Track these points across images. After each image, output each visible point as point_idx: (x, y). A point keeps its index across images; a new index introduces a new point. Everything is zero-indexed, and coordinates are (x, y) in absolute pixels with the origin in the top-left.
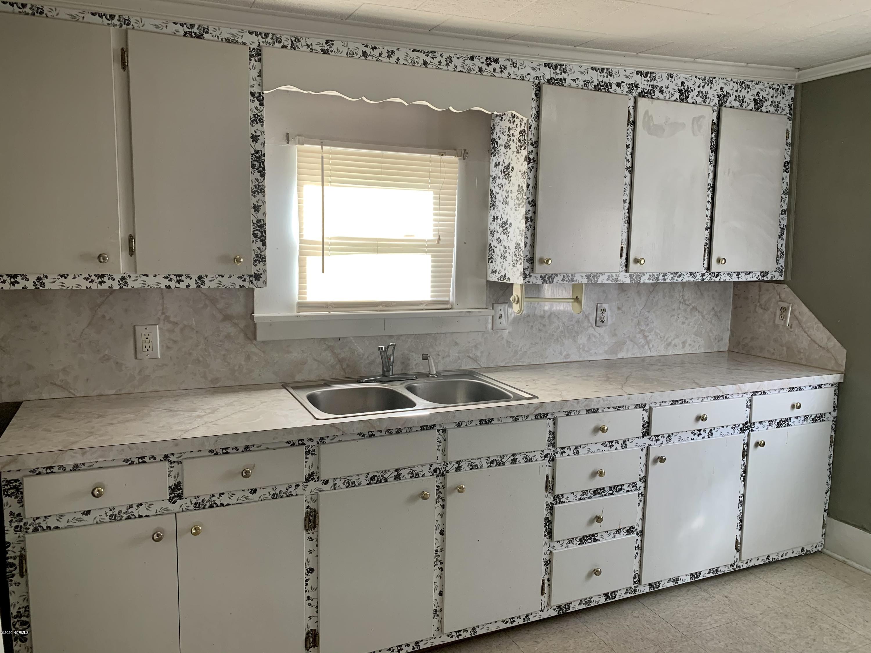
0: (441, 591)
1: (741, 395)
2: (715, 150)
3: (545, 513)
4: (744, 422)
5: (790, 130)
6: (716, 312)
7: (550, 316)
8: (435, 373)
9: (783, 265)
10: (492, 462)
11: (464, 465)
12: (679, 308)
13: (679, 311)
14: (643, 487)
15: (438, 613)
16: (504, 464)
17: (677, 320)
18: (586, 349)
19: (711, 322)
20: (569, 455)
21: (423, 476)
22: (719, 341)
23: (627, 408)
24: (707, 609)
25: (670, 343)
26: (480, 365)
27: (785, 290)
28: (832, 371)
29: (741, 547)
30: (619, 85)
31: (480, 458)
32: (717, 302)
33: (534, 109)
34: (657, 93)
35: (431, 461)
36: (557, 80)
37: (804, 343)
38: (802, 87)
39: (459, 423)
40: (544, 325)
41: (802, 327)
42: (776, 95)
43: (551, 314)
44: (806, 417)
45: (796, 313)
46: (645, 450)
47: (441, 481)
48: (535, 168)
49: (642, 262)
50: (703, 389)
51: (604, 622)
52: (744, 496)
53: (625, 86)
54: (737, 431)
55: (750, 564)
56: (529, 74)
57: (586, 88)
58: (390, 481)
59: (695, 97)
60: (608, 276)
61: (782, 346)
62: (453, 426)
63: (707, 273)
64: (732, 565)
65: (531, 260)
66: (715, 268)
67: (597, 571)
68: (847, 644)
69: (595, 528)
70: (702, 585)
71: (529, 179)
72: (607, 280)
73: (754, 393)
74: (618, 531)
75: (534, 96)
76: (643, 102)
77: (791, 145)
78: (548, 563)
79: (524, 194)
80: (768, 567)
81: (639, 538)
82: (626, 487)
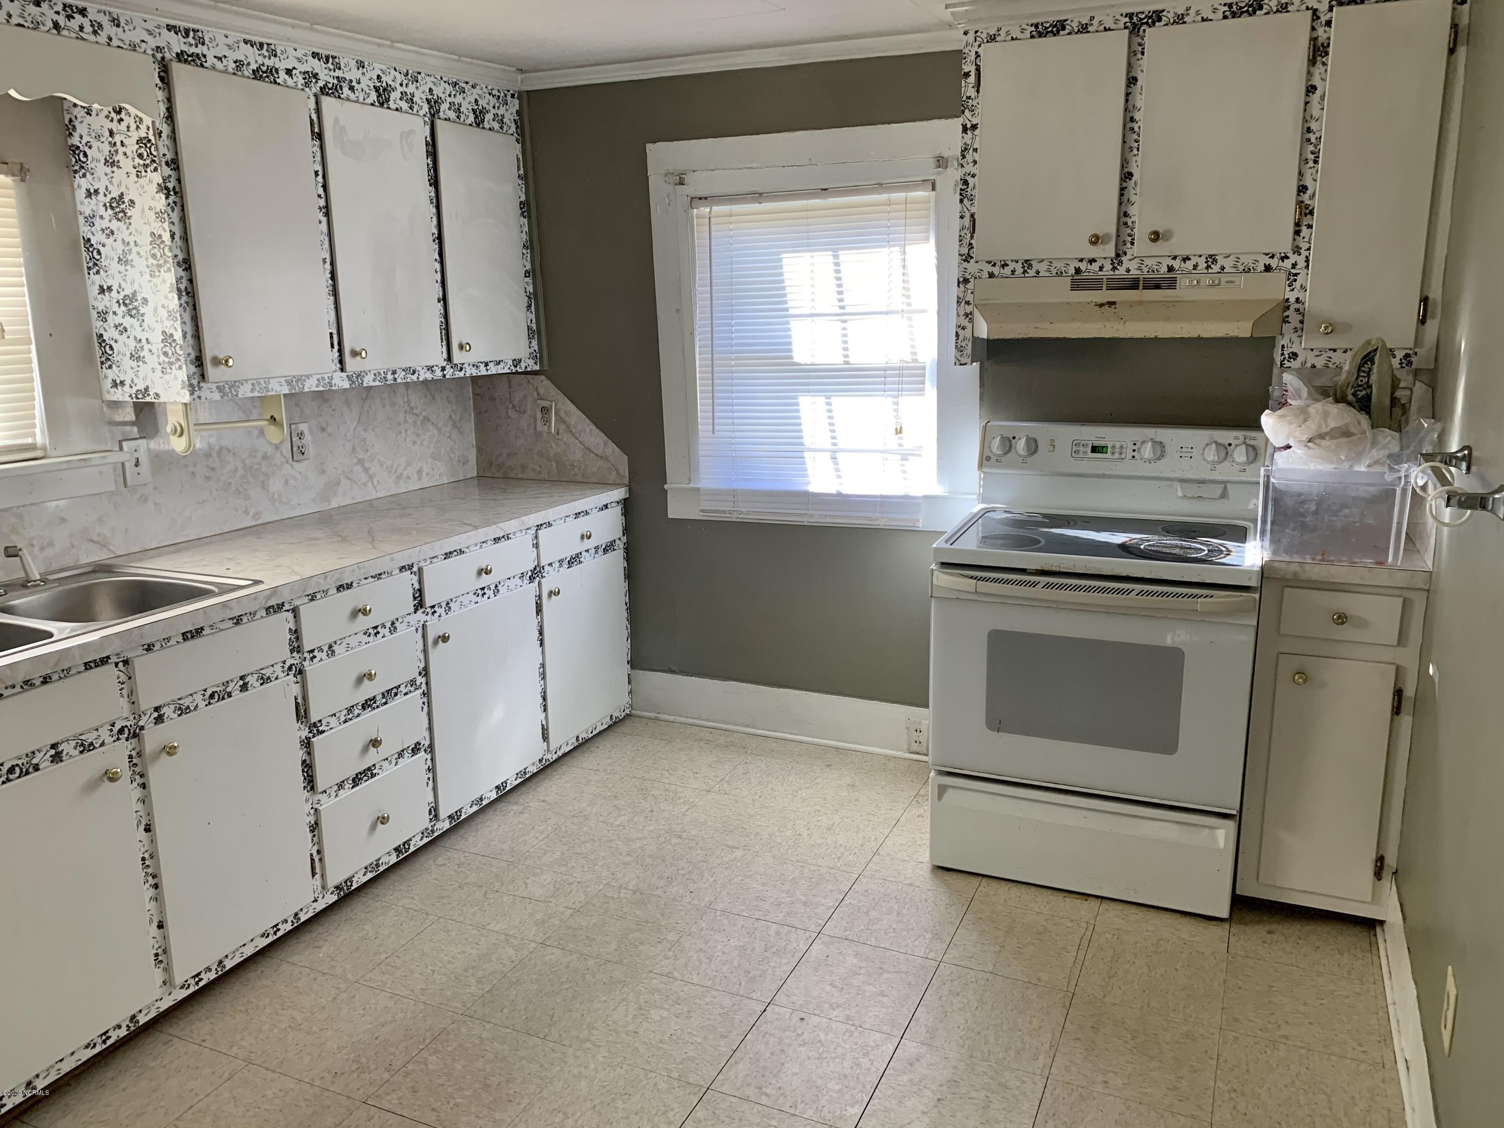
0: (160, 922)
1: (524, 532)
2: (435, 182)
3: (301, 754)
4: (532, 568)
5: (520, 156)
6: (454, 422)
7: (219, 453)
8: (38, 577)
9: (536, 348)
10: (212, 696)
11: (167, 711)
12: (406, 421)
13: (406, 425)
14: (424, 683)
15: (162, 957)
16: (230, 695)
17: (405, 440)
18: (284, 500)
19: (450, 437)
20: (321, 660)
21: (102, 744)
22: (464, 464)
23: (390, 574)
24: (527, 822)
25: (401, 474)
26: (113, 552)
27: (543, 383)
28: (615, 485)
29: (548, 734)
30: (289, 72)
31: (191, 695)
32: (454, 407)
33: (161, 104)
34: (346, 91)
35: (111, 719)
36: (192, 55)
37: (576, 454)
38: (528, 96)
39: (149, 645)
40: (213, 469)
41: (571, 431)
42: (497, 105)
43: (221, 448)
44: (597, 548)
45: (562, 414)
46: (420, 630)
47: (133, 746)
48: (179, 205)
49: (364, 355)
50: (481, 531)
51: (402, 888)
52: (543, 666)
53: (298, 74)
54: (526, 581)
55: (560, 753)
56: (143, 41)
57: (240, 73)
58: (46, 768)
59: (398, 101)
60: (318, 380)
61: (549, 460)
62: (140, 651)
63: (448, 367)
64: (540, 761)
65: (199, 361)
66: (458, 357)
67: (384, 818)
68: (684, 803)
69: (373, 757)
70: (509, 798)
71: (173, 224)
72: (317, 386)
73: (539, 527)
74: (400, 755)
75: (158, 81)
76: (328, 102)
77: (524, 178)
78: (315, 827)
79: (166, 249)
80: (580, 750)
81: (429, 756)
82: (402, 688)
